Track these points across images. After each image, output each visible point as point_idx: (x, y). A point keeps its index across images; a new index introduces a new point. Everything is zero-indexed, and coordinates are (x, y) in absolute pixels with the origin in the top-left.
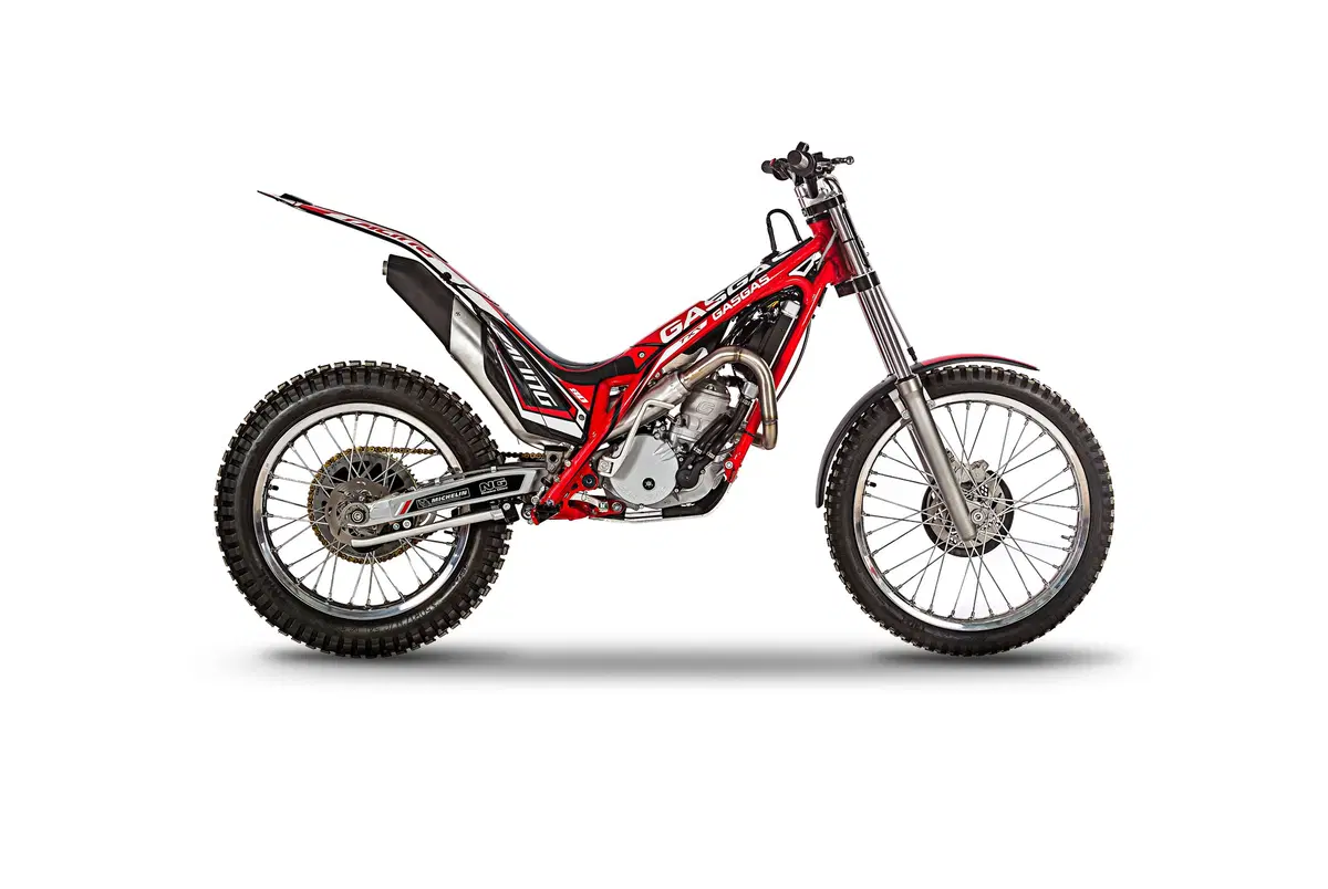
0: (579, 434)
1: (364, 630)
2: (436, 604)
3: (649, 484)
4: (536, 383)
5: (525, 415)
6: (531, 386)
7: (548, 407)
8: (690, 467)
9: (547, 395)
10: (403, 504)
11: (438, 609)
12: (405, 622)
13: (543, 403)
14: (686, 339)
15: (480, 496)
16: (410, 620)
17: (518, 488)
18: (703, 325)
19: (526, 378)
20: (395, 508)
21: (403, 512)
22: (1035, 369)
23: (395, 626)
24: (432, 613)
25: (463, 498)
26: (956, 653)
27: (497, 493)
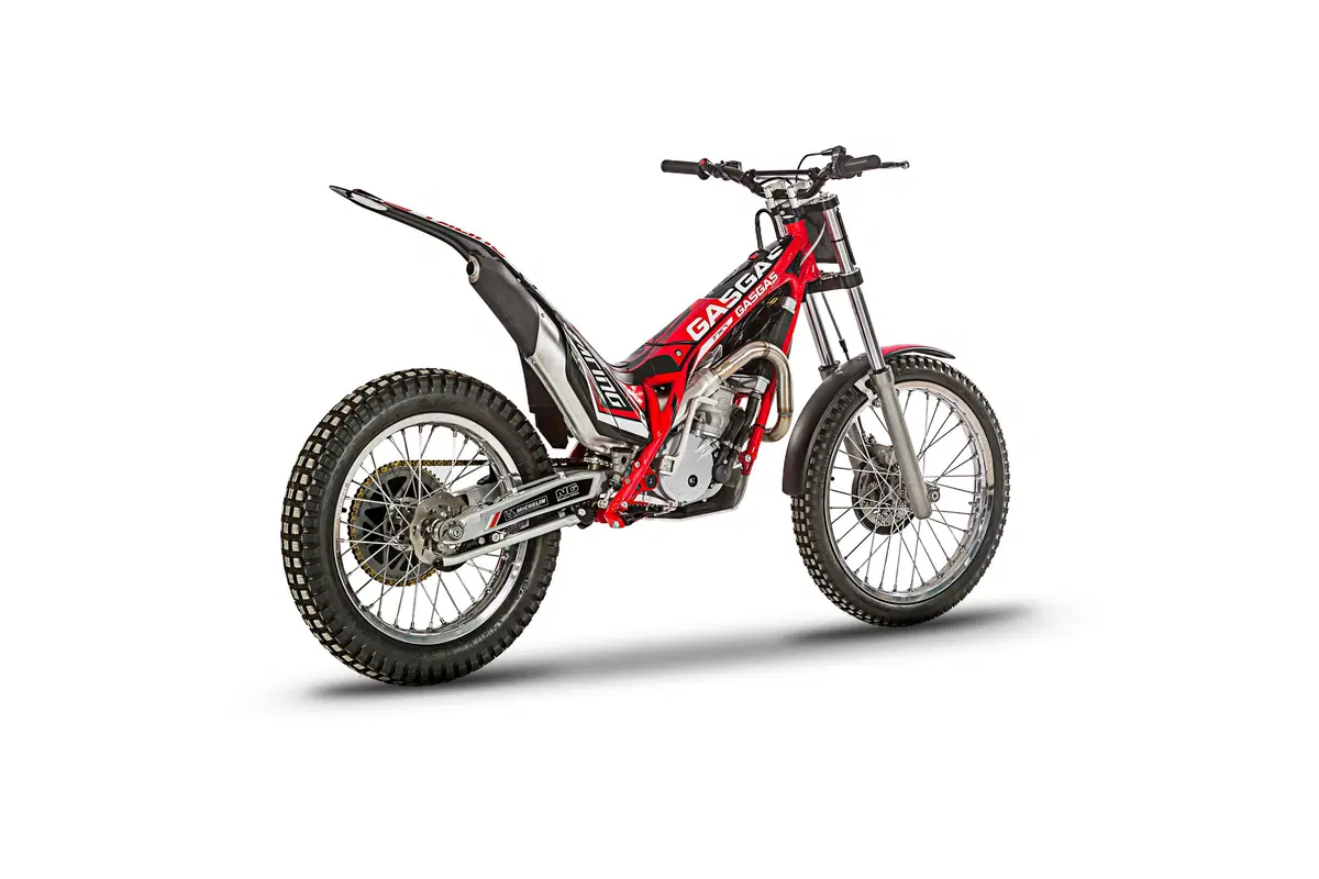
0: (645, 434)
1: (441, 655)
2: (503, 620)
3: (693, 481)
4: (606, 384)
5: (601, 417)
6: (604, 388)
7: (617, 408)
8: (725, 462)
9: (617, 396)
10: (492, 516)
11: (505, 624)
12: (475, 642)
13: (614, 404)
14: (718, 336)
15: (557, 503)
16: (480, 640)
17: (587, 493)
18: (730, 321)
19: (599, 379)
20: (486, 521)
21: (492, 526)
22: (953, 357)
23: (466, 647)
24: (500, 629)
25: (543, 506)
26: (890, 625)
27: (571, 498)
